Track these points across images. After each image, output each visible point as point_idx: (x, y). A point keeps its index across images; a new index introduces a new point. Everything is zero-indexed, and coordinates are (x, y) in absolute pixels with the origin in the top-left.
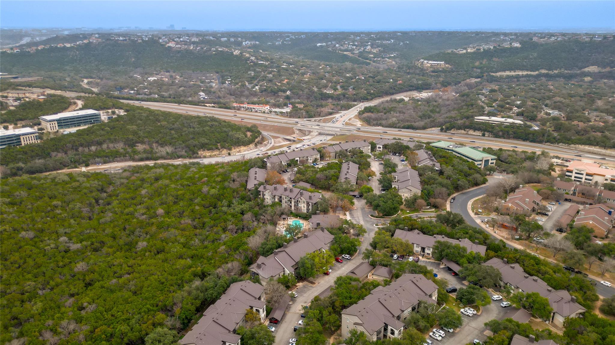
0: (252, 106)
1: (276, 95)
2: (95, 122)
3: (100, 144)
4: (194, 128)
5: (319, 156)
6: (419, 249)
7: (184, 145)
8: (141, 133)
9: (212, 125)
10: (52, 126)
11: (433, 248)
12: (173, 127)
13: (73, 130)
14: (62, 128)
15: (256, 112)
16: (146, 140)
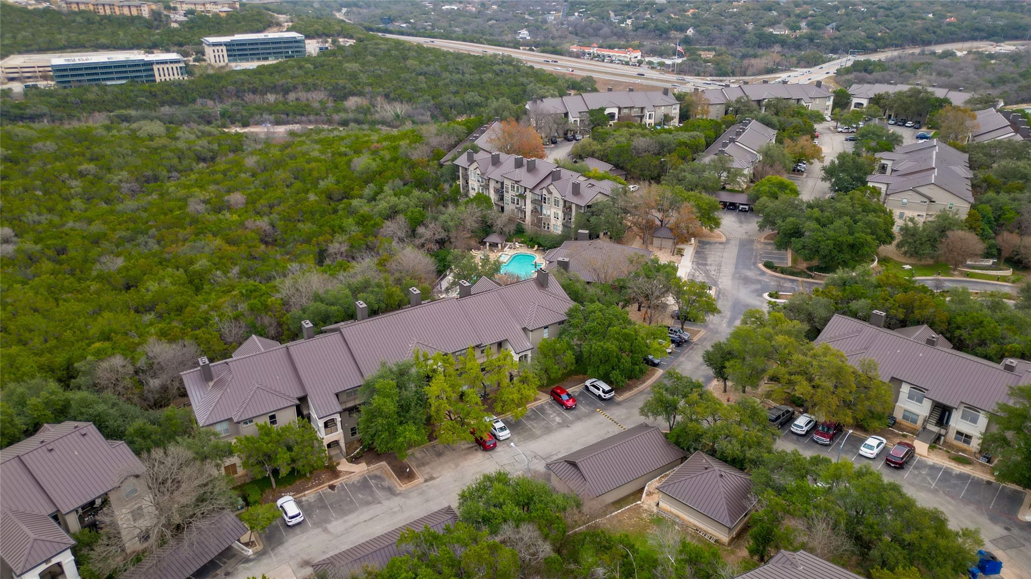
0: (606, 52)
1: (664, 36)
2: (295, 54)
3: (286, 91)
4: (463, 74)
5: (678, 111)
6: (922, 409)
7: (432, 102)
8: (363, 78)
9: (502, 71)
10: (217, 54)
11: (993, 418)
12: (425, 69)
13: (252, 65)
14: (235, 60)
15: (612, 62)
16: (368, 89)
